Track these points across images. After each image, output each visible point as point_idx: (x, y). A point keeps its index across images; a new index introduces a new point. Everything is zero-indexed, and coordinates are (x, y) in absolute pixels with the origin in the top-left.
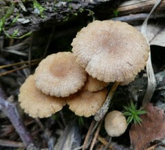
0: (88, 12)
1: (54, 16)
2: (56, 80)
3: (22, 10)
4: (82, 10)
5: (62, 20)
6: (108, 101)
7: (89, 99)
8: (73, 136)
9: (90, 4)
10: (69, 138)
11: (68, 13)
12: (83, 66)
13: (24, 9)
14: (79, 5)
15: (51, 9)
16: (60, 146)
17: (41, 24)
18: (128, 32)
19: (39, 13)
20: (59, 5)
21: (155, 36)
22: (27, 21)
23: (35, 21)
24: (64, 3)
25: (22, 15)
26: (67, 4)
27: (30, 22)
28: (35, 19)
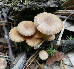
0: (43, 9)
1: (31, 7)
2: (25, 29)
3: (20, 2)
4: (41, 8)
5: (33, 9)
6: (41, 43)
7: (34, 40)
8: (24, 56)
9: (45, 6)
10: (22, 56)
11: (36, 7)
12: (36, 26)
13: (21, 2)
14: (41, 6)
15: (30, 4)
16: (19, 58)
17: (25, 8)
18: (56, 19)
19: (26, 4)
20: (33, 3)
21: (68, 27)
22: (21, 6)
23: (24, 7)
24: (36, 3)
25: (20, 4)
26: (37, 4)
27: (22, 7)
28: (24, 6)
